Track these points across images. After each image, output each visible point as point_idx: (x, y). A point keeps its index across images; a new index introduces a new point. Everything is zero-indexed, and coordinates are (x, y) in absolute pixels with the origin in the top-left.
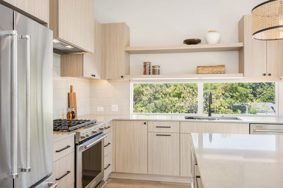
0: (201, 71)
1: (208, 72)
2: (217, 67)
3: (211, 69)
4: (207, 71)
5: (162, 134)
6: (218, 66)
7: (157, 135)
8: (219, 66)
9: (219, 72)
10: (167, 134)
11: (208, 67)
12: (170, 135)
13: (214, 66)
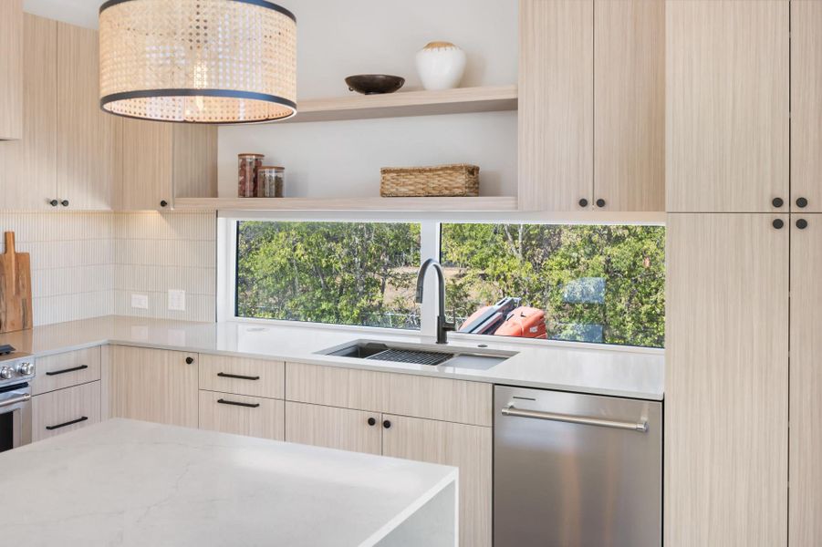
0: (392, 187)
1: (412, 188)
2: (440, 172)
3: (421, 178)
4: (411, 185)
5: (237, 401)
6: (442, 169)
7: (221, 401)
8: (447, 168)
9: (446, 188)
10: (250, 401)
11: (414, 171)
12: (258, 405)
13: (430, 170)
